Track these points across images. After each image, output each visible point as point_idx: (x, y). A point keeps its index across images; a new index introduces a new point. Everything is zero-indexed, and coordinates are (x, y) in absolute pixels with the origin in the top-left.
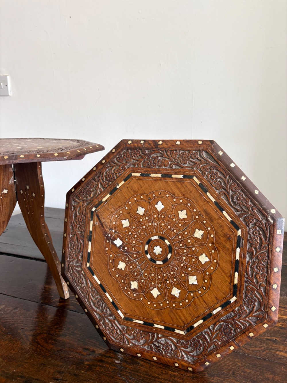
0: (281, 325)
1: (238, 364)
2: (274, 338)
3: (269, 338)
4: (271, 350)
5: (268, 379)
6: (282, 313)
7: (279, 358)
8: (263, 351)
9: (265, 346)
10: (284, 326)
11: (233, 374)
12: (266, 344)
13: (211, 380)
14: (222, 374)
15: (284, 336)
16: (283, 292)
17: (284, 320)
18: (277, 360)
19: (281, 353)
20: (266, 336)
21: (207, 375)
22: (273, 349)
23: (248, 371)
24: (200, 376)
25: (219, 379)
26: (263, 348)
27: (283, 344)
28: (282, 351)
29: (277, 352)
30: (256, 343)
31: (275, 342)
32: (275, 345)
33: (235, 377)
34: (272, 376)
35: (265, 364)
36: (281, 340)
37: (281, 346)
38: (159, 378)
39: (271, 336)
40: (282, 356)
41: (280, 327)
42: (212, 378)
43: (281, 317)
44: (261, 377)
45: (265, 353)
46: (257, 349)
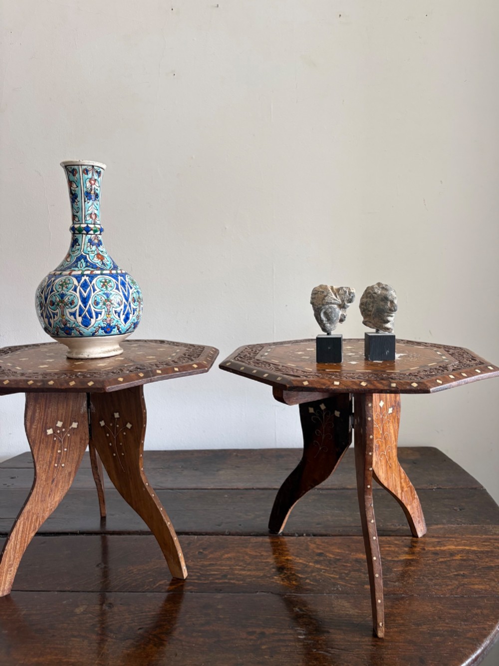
0: (461, 557)
1: (439, 607)
2: (462, 573)
3: (455, 573)
4: (465, 586)
5: (477, 614)
6: (455, 544)
7: (477, 592)
8: (458, 588)
9: (457, 583)
10: (465, 558)
11: (440, 618)
12: (456, 580)
13: (421, 630)
14: (428, 621)
15: (470, 567)
16: (445, 521)
17: (461, 551)
18: (476, 594)
19: (476, 587)
20: (452, 572)
21: (413, 626)
22: (466, 584)
23: (452, 611)
24: (407, 629)
25: (428, 626)
26: (455, 585)
27: (474, 576)
28: (477, 584)
29: (472, 586)
30: (445, 582)
31: (463, 575)
32: (466, 580)
33: (444, 621)
34: (479, 611)
35: (465, 600)
36: (470, 573)
37: (473, 579)
38: (363, 642)
39: (456, 571)
40: (479, 589)
41: (461, 560)
42: (420, 627)
43: (457, 548)
44: (469, 614)
45: (459, 590)
46: (449, 587)
